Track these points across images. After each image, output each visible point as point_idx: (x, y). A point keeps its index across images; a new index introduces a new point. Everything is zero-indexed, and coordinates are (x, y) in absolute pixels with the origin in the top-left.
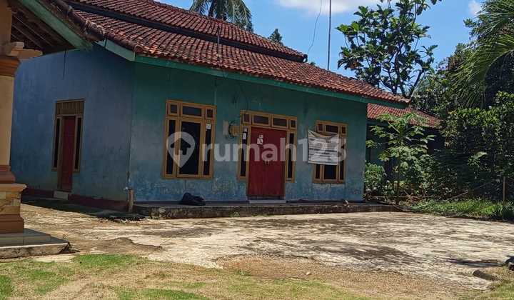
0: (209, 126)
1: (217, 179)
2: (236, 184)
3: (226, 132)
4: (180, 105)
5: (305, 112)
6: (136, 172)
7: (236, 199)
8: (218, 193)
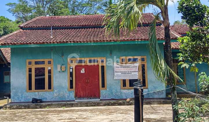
0: (50, 68)
1: (56, 91)
2: (67, 92)
3: (59, 69)
4: (33, 61)
5: (111, 53)
6: (14, 90)
7: (68, 100)
8: (57, 97)
